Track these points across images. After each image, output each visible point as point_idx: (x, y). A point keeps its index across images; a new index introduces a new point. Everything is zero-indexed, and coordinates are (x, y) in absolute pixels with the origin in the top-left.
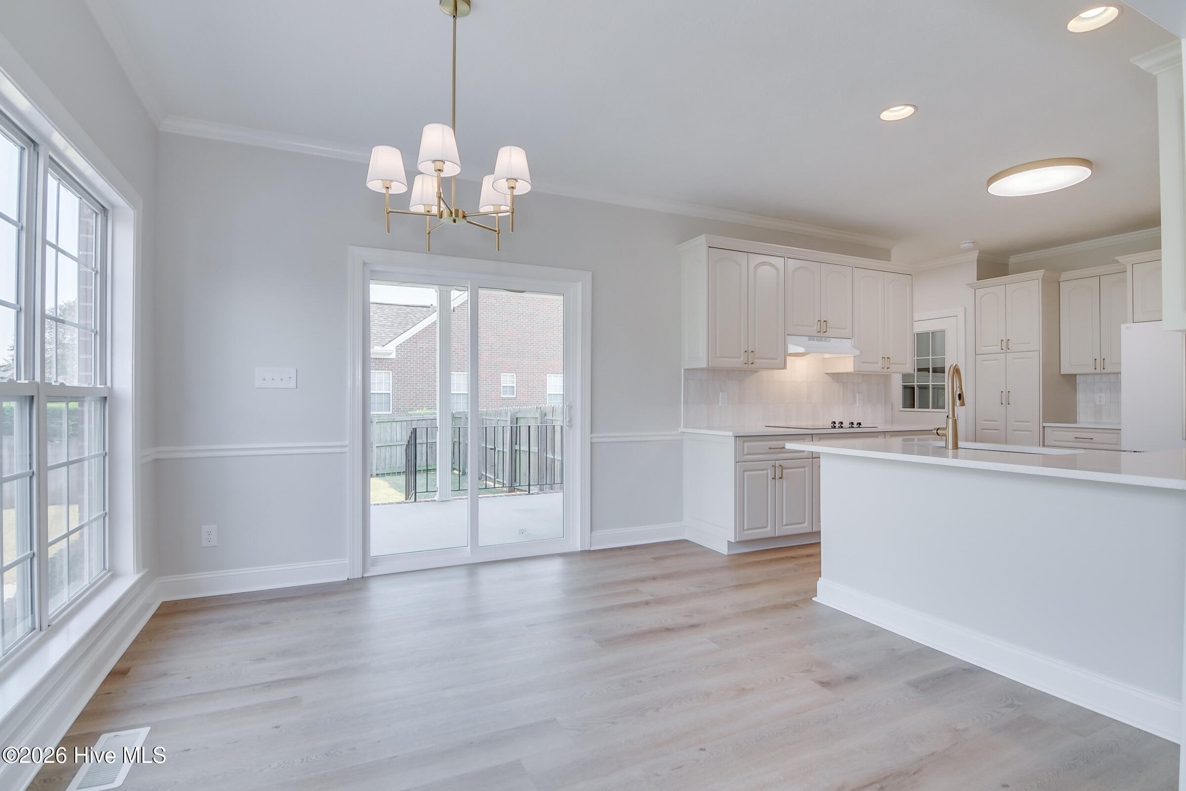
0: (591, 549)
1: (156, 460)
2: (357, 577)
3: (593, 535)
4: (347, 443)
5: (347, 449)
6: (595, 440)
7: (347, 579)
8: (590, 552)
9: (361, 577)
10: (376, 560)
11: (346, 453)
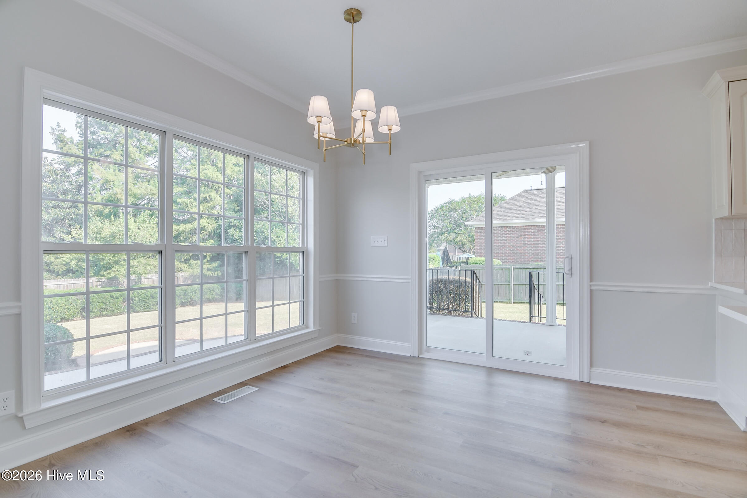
0: (591, 382)
1: (337, 280)
2: (415, 356)
3: (592, 370)
4: (410, 277)
5: (410, 281)
6: (593, 288)
7: (409, 355)
8: (589, 384)
9: (418, 356)
10: (429, 349)
11: (409, 283)
